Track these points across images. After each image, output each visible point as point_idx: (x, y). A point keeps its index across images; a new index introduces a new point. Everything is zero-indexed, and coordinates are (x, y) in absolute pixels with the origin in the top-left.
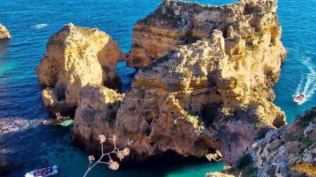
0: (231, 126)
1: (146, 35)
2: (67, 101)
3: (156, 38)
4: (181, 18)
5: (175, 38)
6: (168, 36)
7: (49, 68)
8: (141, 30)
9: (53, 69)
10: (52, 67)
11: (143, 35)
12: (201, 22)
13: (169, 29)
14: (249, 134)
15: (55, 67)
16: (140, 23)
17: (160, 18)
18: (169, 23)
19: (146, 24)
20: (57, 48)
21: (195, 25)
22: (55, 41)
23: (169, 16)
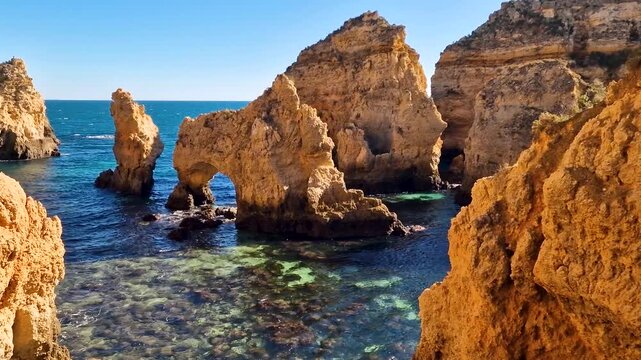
1: (470, 70)
4: (560, 21)
6: (537, 56)
8: (460, 61)
11: (463, 72)
12: (602, 25)
13: (537, 42)
17: (507, 29)
18: (535, 33)
19: (469, 49)
20: (326, 67)
21: (590, 33)
22: (321, 54)
23: (531, 21)
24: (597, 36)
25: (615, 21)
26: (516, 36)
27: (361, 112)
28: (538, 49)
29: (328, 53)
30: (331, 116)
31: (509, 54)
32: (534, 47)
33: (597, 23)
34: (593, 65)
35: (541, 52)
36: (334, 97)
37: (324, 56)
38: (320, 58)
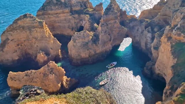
0: (131, 25)
1: (46, 16)
2: (52, 54)
3: (54, 16)
4: (66, 3)
5: (68, 13)
6: (63, 13)
7: (16, 47)
8: (43, 14)
9: (20, 46)
10: (18, 45)
11: (45, 17)
12: (75, 3)
13: (62, 9)
14: (137, 24)
15: (20, 45)
16: (41, 10)
17: (54, 5)
18: (61, 7)
19: (45, 10)
20: (19, 31)
21: (72, 5)
22: (16, 27)
23: (59, 3)
24: (74, 6)
25: (77, 2)
26: (57, 7)
27: (37, 45)
28: (63, 11)
29: (18, 27)
30: (25, 45)
31: (56, 12)
32: (62, 10)
33: (73, 3)
34: (75, 14)
35: (64, 12)
36: (23, 39)
37: (17, 28)
38: (16, 29)
